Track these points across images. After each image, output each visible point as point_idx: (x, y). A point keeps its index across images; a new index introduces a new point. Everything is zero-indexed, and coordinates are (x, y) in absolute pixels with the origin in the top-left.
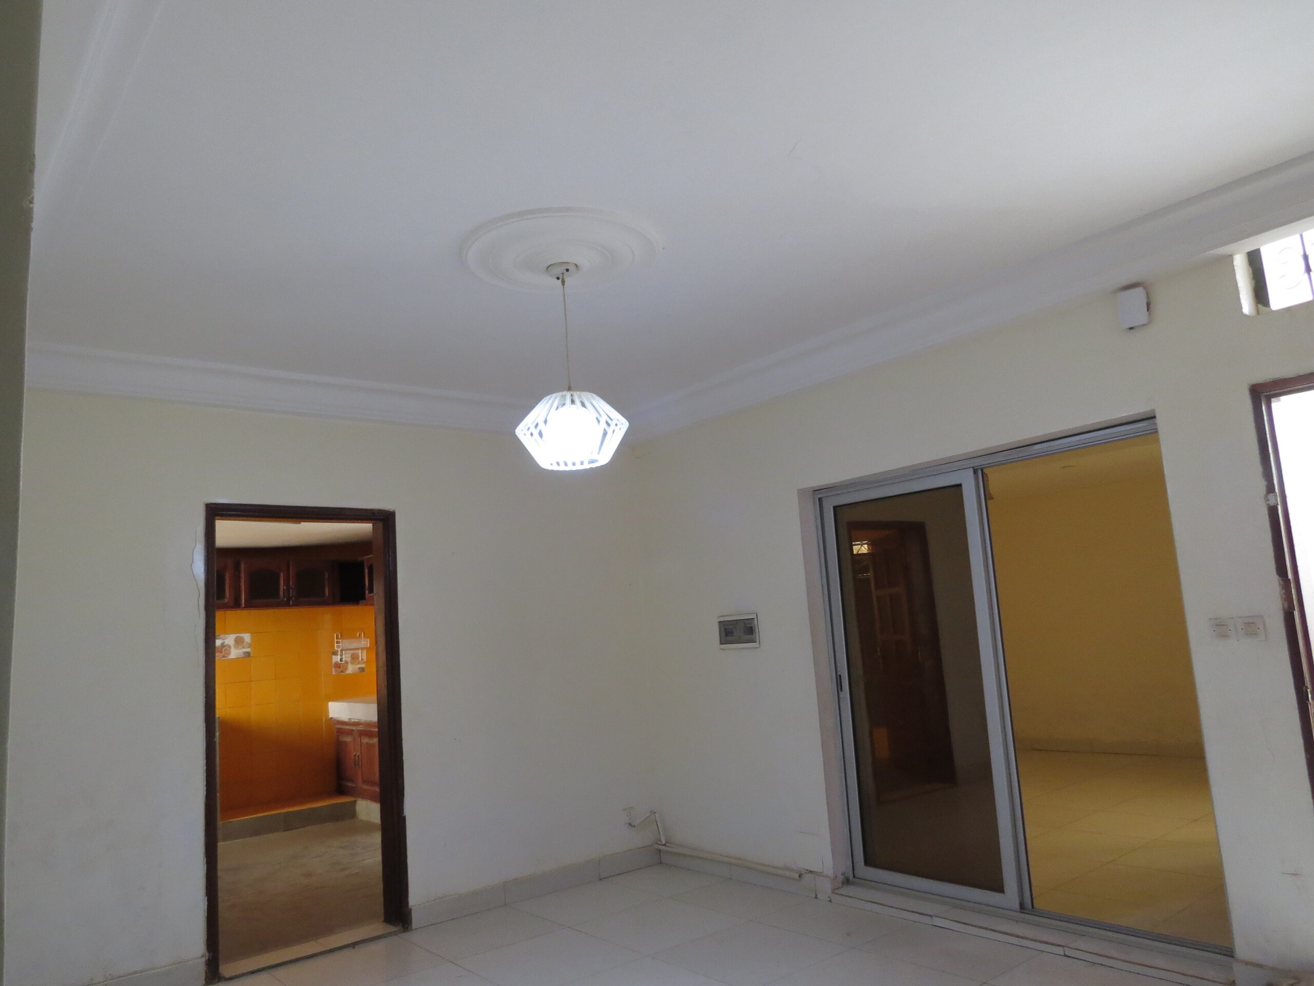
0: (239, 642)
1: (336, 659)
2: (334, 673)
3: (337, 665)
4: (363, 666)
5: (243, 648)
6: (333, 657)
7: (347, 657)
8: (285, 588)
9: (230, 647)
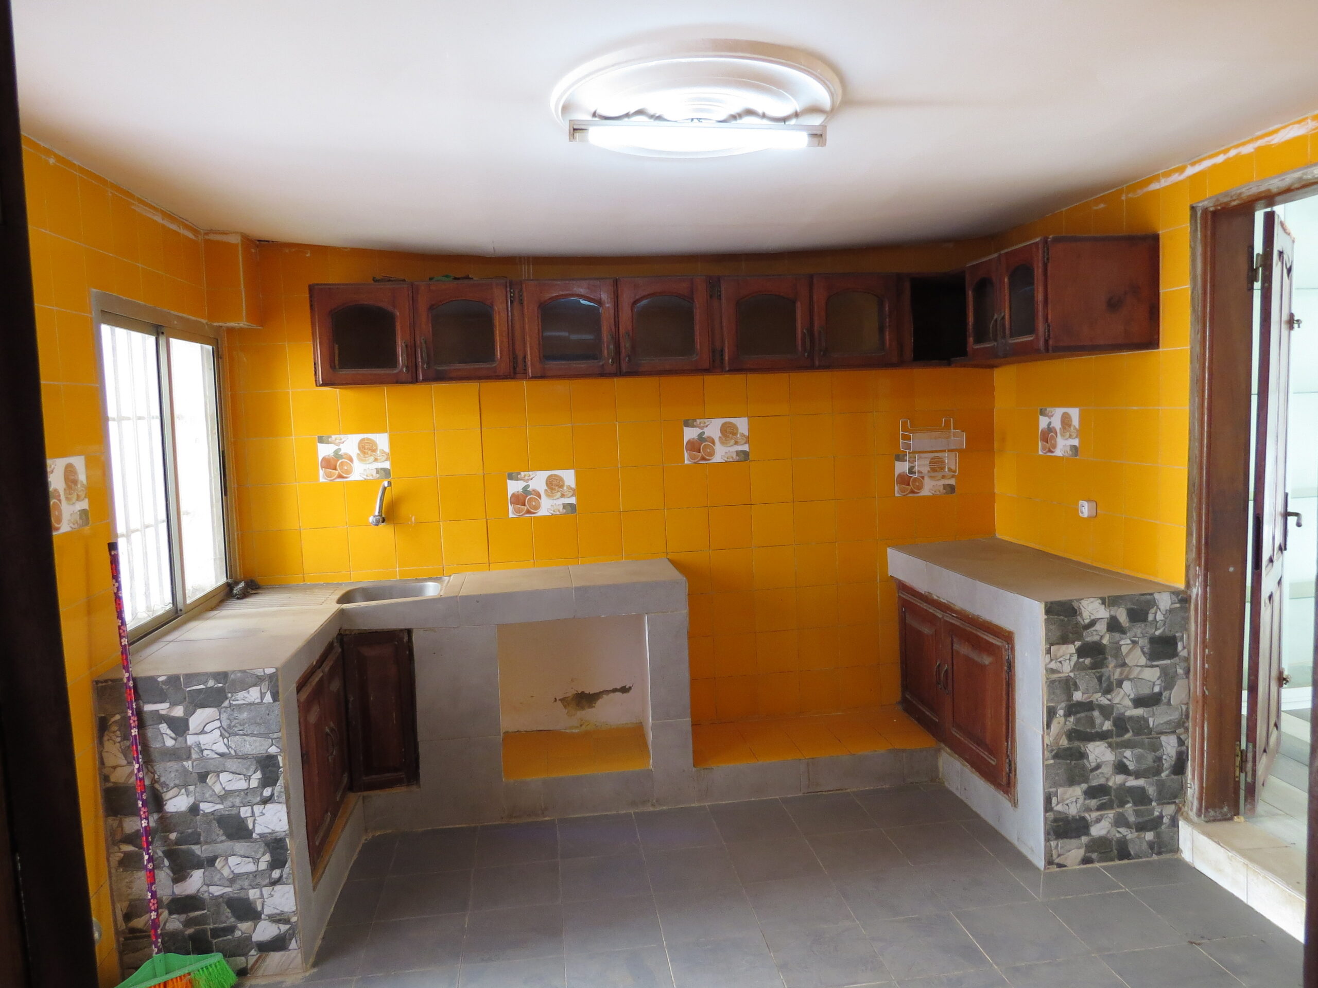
0: (728, 432)
1: (902, 467)
2: (897, 495)
3: (904, 480)
4: (952, 482)
5: (736, 443)
6: (897, 463)
7: (922, 465)
8: (805, 331)
9: (713, 442)
